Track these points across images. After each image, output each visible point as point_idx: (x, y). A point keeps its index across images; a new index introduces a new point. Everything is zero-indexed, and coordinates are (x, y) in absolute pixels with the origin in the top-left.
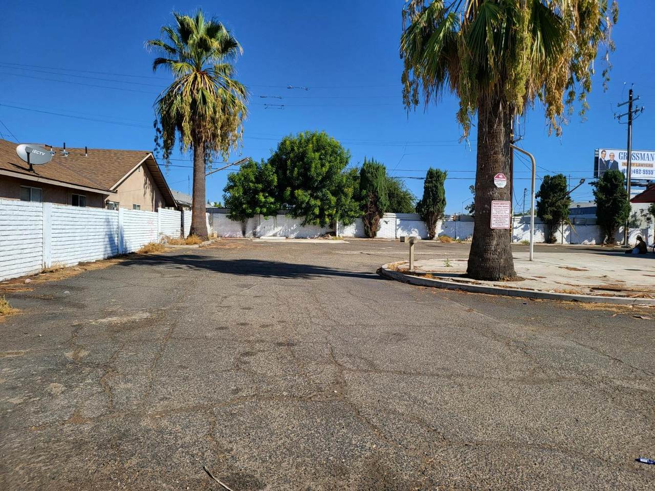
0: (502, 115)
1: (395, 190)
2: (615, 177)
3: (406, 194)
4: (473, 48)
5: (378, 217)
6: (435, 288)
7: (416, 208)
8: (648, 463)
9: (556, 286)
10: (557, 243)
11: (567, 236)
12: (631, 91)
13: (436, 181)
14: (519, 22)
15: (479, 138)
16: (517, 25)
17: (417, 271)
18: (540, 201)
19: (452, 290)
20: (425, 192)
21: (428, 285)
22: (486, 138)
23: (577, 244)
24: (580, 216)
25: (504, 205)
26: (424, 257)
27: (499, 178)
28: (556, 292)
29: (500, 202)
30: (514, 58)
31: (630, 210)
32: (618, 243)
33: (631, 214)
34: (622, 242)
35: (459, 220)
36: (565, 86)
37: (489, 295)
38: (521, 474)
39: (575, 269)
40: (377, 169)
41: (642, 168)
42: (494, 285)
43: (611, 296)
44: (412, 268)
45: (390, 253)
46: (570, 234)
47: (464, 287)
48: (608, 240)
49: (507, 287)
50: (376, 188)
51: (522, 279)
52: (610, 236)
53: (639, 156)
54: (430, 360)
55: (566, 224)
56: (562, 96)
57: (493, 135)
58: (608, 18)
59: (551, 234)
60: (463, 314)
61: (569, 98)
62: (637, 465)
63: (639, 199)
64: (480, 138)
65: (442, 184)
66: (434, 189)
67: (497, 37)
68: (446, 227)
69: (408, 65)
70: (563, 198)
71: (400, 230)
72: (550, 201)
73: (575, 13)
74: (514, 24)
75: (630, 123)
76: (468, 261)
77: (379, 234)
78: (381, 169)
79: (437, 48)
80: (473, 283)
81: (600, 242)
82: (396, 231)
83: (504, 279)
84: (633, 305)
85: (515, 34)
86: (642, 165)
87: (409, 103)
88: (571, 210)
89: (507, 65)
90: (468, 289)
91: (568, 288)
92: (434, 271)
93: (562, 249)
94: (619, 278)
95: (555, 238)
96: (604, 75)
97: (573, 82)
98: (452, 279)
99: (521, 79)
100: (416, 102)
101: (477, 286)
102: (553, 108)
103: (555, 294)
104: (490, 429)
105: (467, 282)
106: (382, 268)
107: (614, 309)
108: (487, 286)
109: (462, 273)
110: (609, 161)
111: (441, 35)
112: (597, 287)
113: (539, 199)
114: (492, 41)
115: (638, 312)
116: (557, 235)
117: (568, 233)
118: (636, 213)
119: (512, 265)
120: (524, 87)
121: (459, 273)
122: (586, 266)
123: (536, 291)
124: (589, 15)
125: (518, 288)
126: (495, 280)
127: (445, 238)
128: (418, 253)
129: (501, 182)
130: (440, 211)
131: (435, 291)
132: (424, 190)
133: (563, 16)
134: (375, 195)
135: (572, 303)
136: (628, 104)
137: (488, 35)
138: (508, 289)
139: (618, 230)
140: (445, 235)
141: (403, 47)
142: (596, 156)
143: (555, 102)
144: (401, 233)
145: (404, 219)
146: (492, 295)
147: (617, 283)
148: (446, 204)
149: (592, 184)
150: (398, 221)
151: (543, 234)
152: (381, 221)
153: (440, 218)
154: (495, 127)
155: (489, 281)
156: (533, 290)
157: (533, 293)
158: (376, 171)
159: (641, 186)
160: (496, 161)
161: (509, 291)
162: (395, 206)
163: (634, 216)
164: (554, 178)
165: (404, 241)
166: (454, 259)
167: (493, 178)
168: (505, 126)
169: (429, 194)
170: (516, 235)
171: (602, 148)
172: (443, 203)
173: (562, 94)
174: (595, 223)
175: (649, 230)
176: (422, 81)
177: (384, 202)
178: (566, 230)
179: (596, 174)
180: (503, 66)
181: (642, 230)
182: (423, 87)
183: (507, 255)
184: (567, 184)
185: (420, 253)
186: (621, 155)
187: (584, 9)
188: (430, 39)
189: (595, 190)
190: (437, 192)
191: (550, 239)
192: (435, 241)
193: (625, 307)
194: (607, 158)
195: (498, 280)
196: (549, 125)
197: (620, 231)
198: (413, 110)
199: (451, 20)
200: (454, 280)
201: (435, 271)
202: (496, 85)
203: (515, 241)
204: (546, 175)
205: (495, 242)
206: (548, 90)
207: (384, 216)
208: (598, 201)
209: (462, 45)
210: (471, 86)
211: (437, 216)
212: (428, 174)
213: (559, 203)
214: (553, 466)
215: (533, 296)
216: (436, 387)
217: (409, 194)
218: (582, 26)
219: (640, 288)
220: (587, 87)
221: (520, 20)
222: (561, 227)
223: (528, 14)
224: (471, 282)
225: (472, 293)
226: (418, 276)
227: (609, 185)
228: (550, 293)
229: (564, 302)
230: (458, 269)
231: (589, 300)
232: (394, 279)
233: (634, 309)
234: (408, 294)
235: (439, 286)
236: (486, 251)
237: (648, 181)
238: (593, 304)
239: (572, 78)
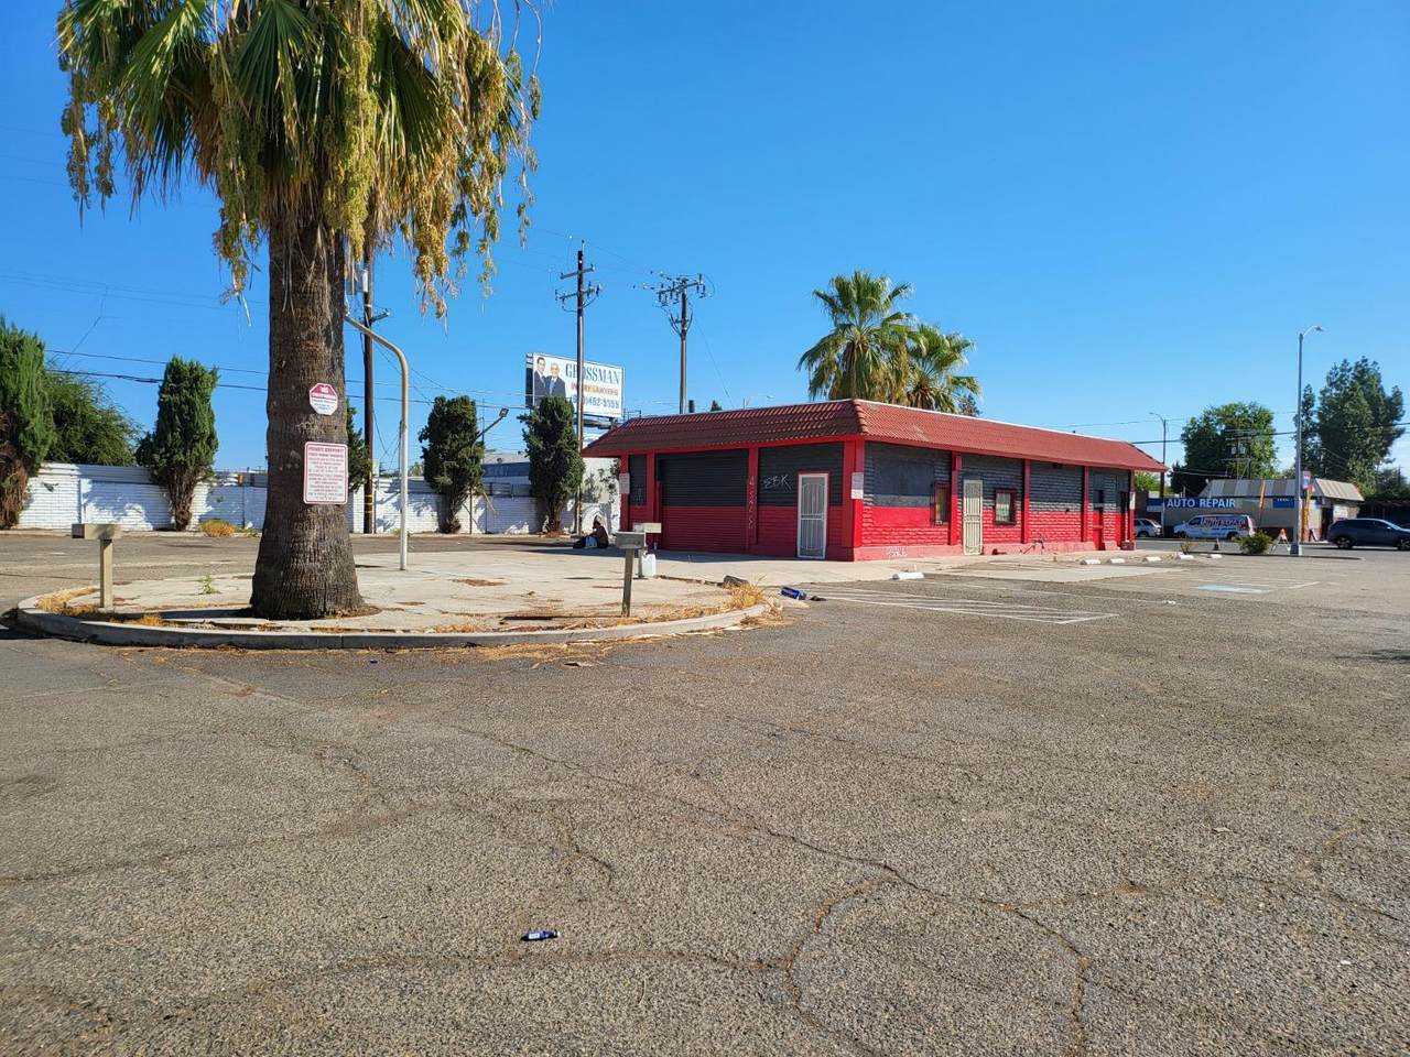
0: (324, 256)
1: (76, 405)
2: (559, 409)
3: (109, 416)
4: (249, 93)
5: (21, 472)
6: (166, 649)
7: (138, 454)
8: (541, 939)
9: (439, 620)
10: (461, 531)
11: (480, 519)
12: (580, 254)
13: (190, 388)
14: (349, 60)
15: (272, 299)
16: (348, 68)
17: (120, 610)
18: (427, 447)
19: (210, 648)
20: (160, 414)
21: (146, 641)
22: (288, 303)
23: (497, 533)
24: (501, 480)
25: (334, 453)
26: (155, 574)
27: (320, 392)
28: (437, 630)
29: (324, 446)
30: (341, 135)
31: (582, 470)
32: (566, 529)
33: (585, 477)
34: (572, 528)
35: (252, 484)
36: (449, 218)
37: (299, 652)
38: (287, 1045)
39: (482, 583)
40: (18, 346)
41: (602, 396)
42: (312, 629)
43: (533, 629)
44: (108, 601)
45: (56, 567)
46: (485, 514)
47: (240, 639)
48: (549, 525)
49: (340, 630)
50: (16, 396)
51: (376, 610)
52: (553, 517)
53: (598, 373)
54: (112, 830)
55: (477, 494)
56: (444, 238)
57: (304, 298)
58: (522, 105)
59: (451, 515)
60: (226, 703)
61: (459, 245)
62: (521, 949)
63: (596, 450)
64: (275, 299)
65: (205, 398)
66: (185, 408)
67: (303, 82)
68: (219, 501)
69: (80, 90)
70: (470, 444)
71: (91, 506)
72: (447, 447)
73: (461, 77)
74: (341, 65)
75: (580, 312)
76: (254, 578)
77: (27, 519)
78: (29, 349)
79: (156, 67)
80: (264, 627)
81: (536, 530)
82: (79, 510)
83: (334, 614)
84: (568, 643)
85: (341, 85)
86: (602, 391)
87: (84, 188)
88: (485, 467)
89: (328, 148)
90: (251, 643)
91: (460, 621)
92: (167, 607)
93: (470, 544)
94: (554, 596)
95: (457, 522)
96: (519, 212)
97: (465, 213)
98: (211, 623)
99: (356, 185)
100: (107, 189)
101: (273, 633)
102: (428, 258)
103: (437, 635)
104: (234, 961)
105: (248, 627)
106: (17, 609)
107: (537, 655)
108: (294, 633)
109: (239, 607)
110: (550, 378)
111: (169, 40)
112: (513, 615)
113: (426, 443)
114: (290, 85)
115: (574, 654)
116: (462, 516)
117: (480, 512)
118: (592, 475)
119: (354, 582)
120: (365, 203)
121: (233, 607)
122: (502, 575)
123: (399, 633)
124: (486, 89)
125: (363, 631)
126: (317, 618)
127: (217, 525)
128: (138, 564)
129: (324, 402)
130: (202, 464)
131: (163, 654)
132: (158, 409)
133: (438, 74)
134: (11, 415)
135: (465, 651)
136: (576, 277)
137: (282, 70)
138: (341, 635)
139: (565, 506)
140: (216, 520)
141: (65, 41)
142: (530, 366)
143: (432, 248)
144: (94, 516)
145: (100, 479)
146: (308, 651)
147: (548, 604)
148: (217, 446)
149: (522, 418)
150: (86, 486)
151: (435, 514)
152: (34, 483)
153: (204, 479)
154: (310, 278)
155: (301, 619)
156: (393, 631)
157: (394, 638)
158: (15, 352)
159: (600, 427)
160: (313, 356)
161: (343, 637)
162: (78, 447)
163: (590, 481)
164: (453, 402)
165: (83, 537)
166: (231, 576)
167: (308, 393)
168: (331, 280)
169: (171, 419)
170: (381, 517)
171: (538, 352)
172: (209, 443)
173: (445, 234)
174: (527, 493)
175: (613, 506)
176: (121, 139)
177: (40, 436)
178: (477, 507)
179: (529, 400)
180: (319, 149)
181: (603, 505)
182: (124, 155)
183: (341, 560)
184: (478, 416)
185: (144, 564)
186: (569, 370)
187: (477, 74)
188: (140, 44)
189: (527, 430)
190: (192, 417)
191: (447, 525)
192: (191, 535)
193: (555, 649)
194: (547, 373)
195: (321, 617)
196: (421, 294)
197: (569, 509)
198: (96, 205)
199: (194, 11)
200: (215, 625)
201: (172, 607)
202: (305, 187)
203: (380, 529)
204: (439, 395)
205: (313, 534)
206: (418, 221)
207: (41, 471)
208: (532, 451)
209: (220, 78)
210: (248, 176)
211: (196, 473)
212: (168, 371)
213: (463, 454)
214: (363, 1001)
215: (391, 644)
216: (115, 896)
217: (121, 418)
218: (474, 106)
219: (583, 611)
220: (490, 230)
221: (353, 58)
222: (468, 500)
223: (366, 49)
224: (259, 627)
225: (260, 652)
226: (122, 622)
227: (548, 421)
228: (426, 634)
229: (451, 649)
230: (234, 598)
231: (495, 642)
232: (50, 635)
233: (570, 650)
234: (86, 669)
235: (177, 642)
236: (293, 553)
237: (611, 419)
238: (503, 648)
239: (462, 206)
